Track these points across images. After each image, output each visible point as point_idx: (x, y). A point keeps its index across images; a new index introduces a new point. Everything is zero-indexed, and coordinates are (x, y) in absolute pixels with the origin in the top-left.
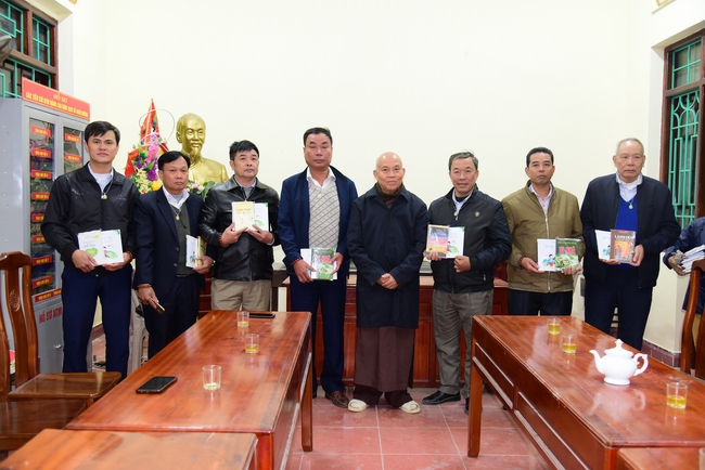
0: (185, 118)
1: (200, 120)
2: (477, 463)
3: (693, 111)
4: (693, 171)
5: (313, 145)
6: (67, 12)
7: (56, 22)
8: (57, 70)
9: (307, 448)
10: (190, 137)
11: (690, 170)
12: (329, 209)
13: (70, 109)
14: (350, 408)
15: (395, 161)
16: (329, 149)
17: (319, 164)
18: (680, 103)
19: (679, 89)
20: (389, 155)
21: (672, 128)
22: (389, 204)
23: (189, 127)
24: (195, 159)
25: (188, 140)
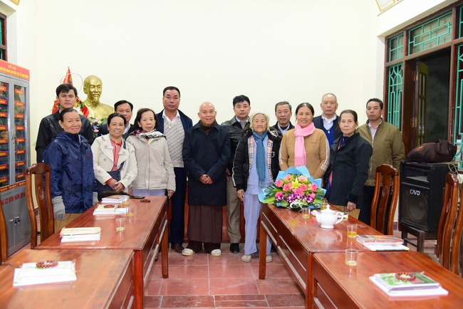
0: (89, 78)
1: (99, 80)
2: (263, 282)
3: (400, 76)
4: (401, 112)
5: (169, 97)
6: (13, 11)
7: (6, 17)
8: (6, 47)
9: (165, 276)
10: (92, 90)
11: (399, 112)
12: (176, 135)
13: (18, 74)
14: (183, 254)
15: (211, 107)
16: (178, 100)
17: (171, 108)
18: (394, 70)
19: (394, 62)
20: (207, 104)
21: (390, 86)
22: (207, 133)
23: (92, 84)
24: (95, 104)
25: (91, 92)
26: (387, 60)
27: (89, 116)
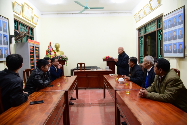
0: (56, 44)
1: (59, 44)
2: (105, 99)
3: (143, 40)
6: (35, 27)
8: (34, 36)
10: (57, 47)
13: (36, 43)
21: (140, 43)
24: (58, 51)
25: (57, 48)
26: (139, 35)
27: (56, 54)
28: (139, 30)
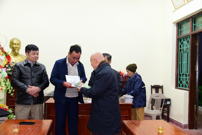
0: (13, 39)
1: (19, 40)
3: (187, 43)
11: (186, 62)
18: (182, 40)
19: (182, 36)
23: (14, 42)
24: (16, 54)
25: (13, 48)
26: (178, 35)
28: (179, 25)
